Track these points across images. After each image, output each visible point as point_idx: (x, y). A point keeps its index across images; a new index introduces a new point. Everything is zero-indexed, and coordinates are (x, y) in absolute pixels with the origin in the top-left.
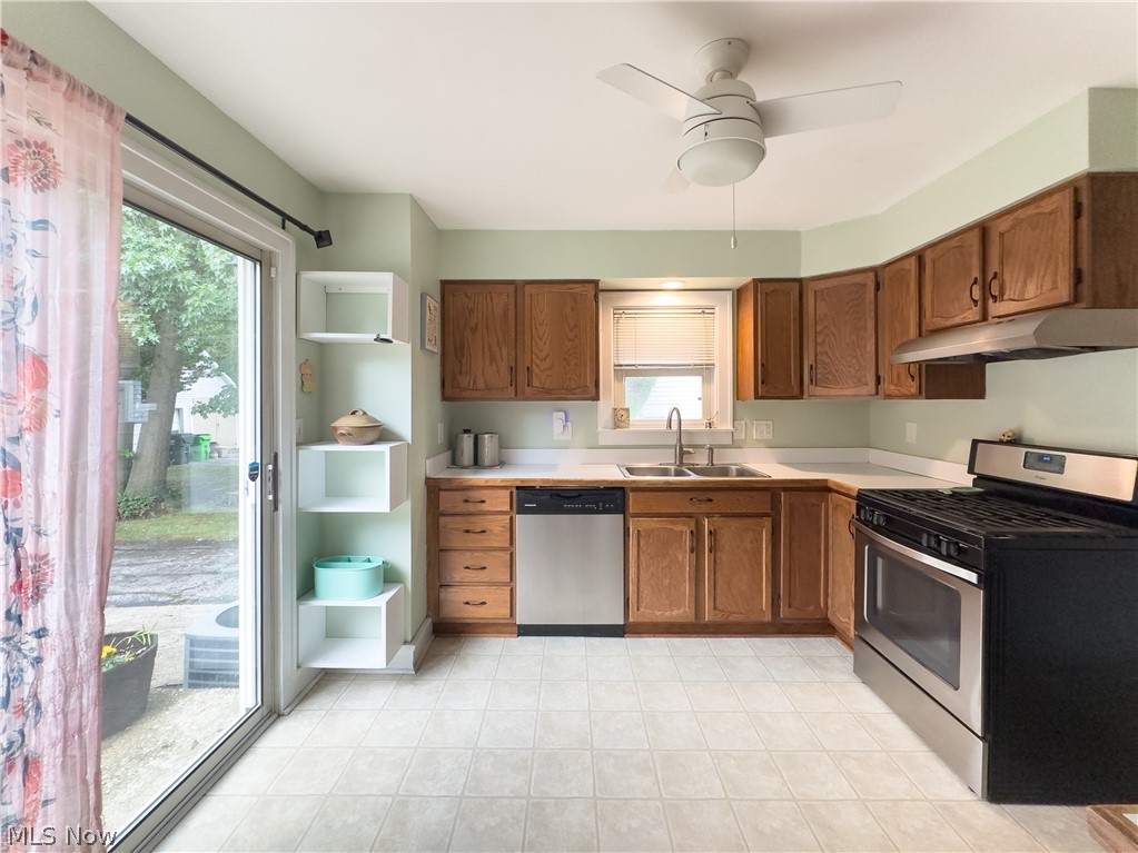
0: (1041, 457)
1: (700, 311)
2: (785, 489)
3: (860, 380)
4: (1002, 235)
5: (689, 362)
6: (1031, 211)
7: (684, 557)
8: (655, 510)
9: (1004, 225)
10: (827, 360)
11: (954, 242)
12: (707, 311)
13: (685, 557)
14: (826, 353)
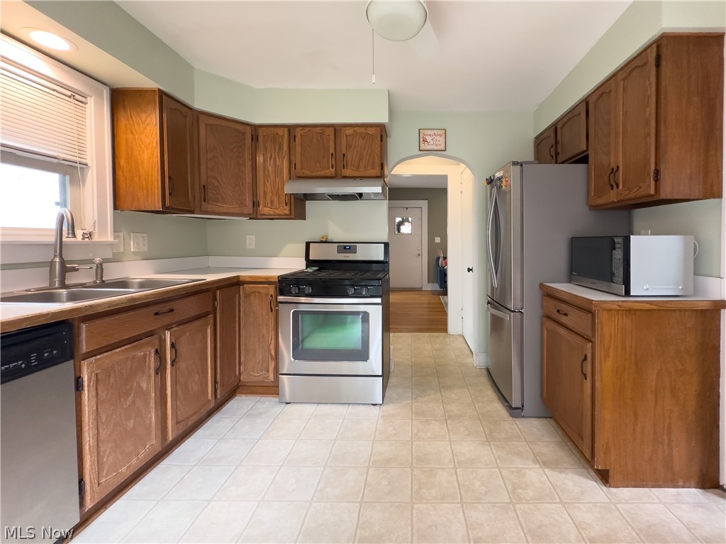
0: (345, 247)
1: (69, 93)
2: (219, 288)
3: (242, 203)
4: (347, 136)
5: (55, 154)
6: (362, 130)
7: (149, 383)
8: (117, 338)
9: (349, 131)
10: (216, 183)
11: (318, 130)
12: (77, 97)
13: (147, 383)
14: (216, 178)
